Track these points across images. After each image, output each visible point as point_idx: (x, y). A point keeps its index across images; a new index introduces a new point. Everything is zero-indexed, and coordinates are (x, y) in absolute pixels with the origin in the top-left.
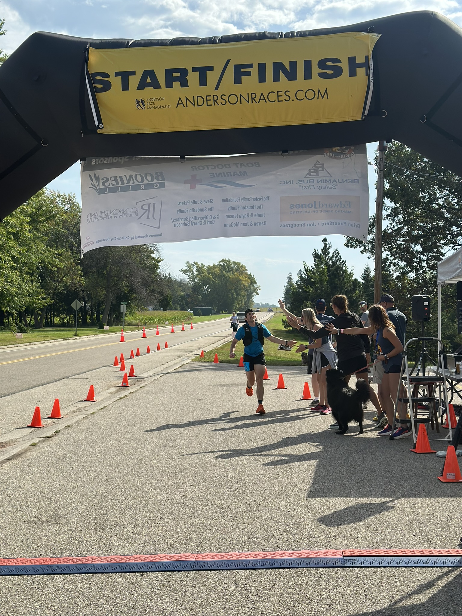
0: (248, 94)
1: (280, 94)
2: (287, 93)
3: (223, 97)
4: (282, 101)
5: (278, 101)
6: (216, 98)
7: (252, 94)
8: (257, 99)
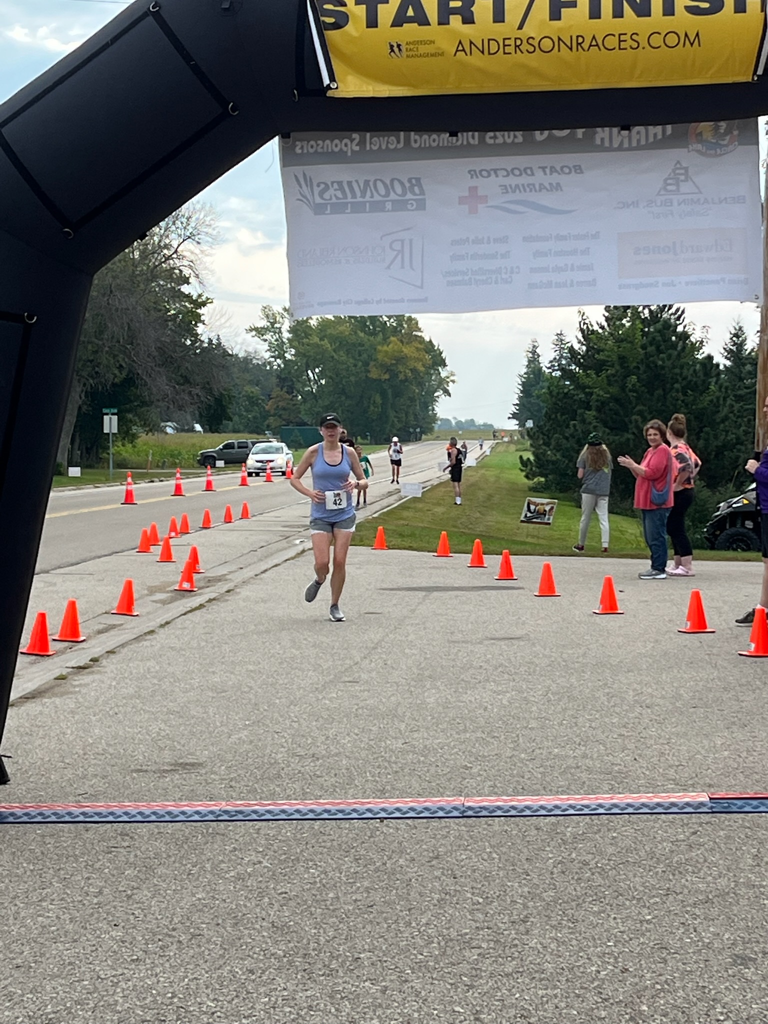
0: (571, 37)
1: (622, 38)
2: (634, 37)
3: (531, 41)
4: (625, 49)
5: (620, 49)
6: (518, 42)
7: (578, 37)
8: (586, 45)
